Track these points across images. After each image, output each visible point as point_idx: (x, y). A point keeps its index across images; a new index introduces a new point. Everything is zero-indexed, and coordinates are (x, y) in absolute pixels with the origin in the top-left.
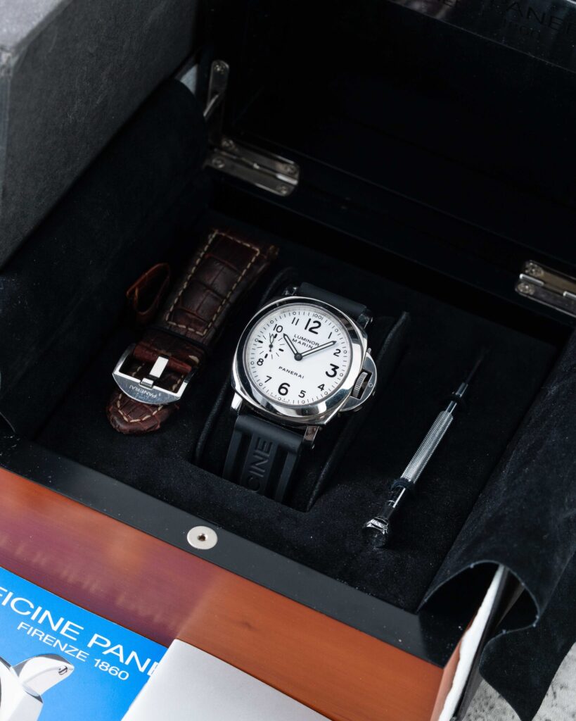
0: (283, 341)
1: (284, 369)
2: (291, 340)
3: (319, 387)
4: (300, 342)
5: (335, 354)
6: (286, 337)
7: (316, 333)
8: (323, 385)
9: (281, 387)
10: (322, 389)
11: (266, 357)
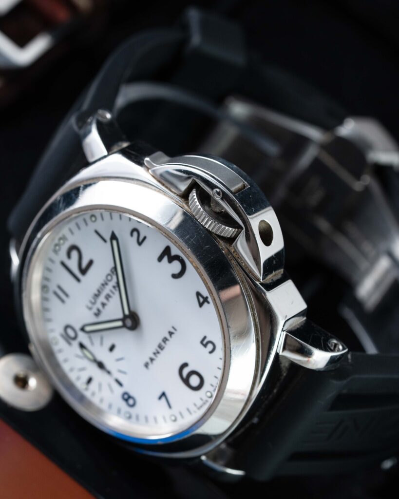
0: (96, 338)
1: (152, 360)
2: (95, 320)
3: (201, 305)
4: (104, 305)
5: (140, 243)
6: (88, 329)
7: (91, 262)
8: (198, 294)
9: (186, 381)
10: (206, 300)
11: (120, 384)
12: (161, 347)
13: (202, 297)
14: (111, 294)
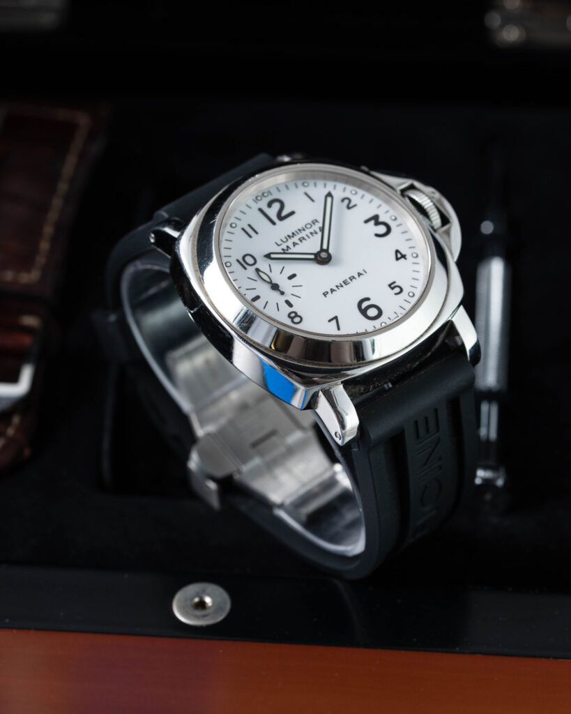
1: (332, 291)
2: (284, 250)
3: (397, 259)
5: (349, 208)
7: (292, 213)
8: (397, 251)
9: (364, 312)
10: (404, 256)
11: (290, 305)
12: (345, 282)
13: (401, 254)
14: (306, 237)
